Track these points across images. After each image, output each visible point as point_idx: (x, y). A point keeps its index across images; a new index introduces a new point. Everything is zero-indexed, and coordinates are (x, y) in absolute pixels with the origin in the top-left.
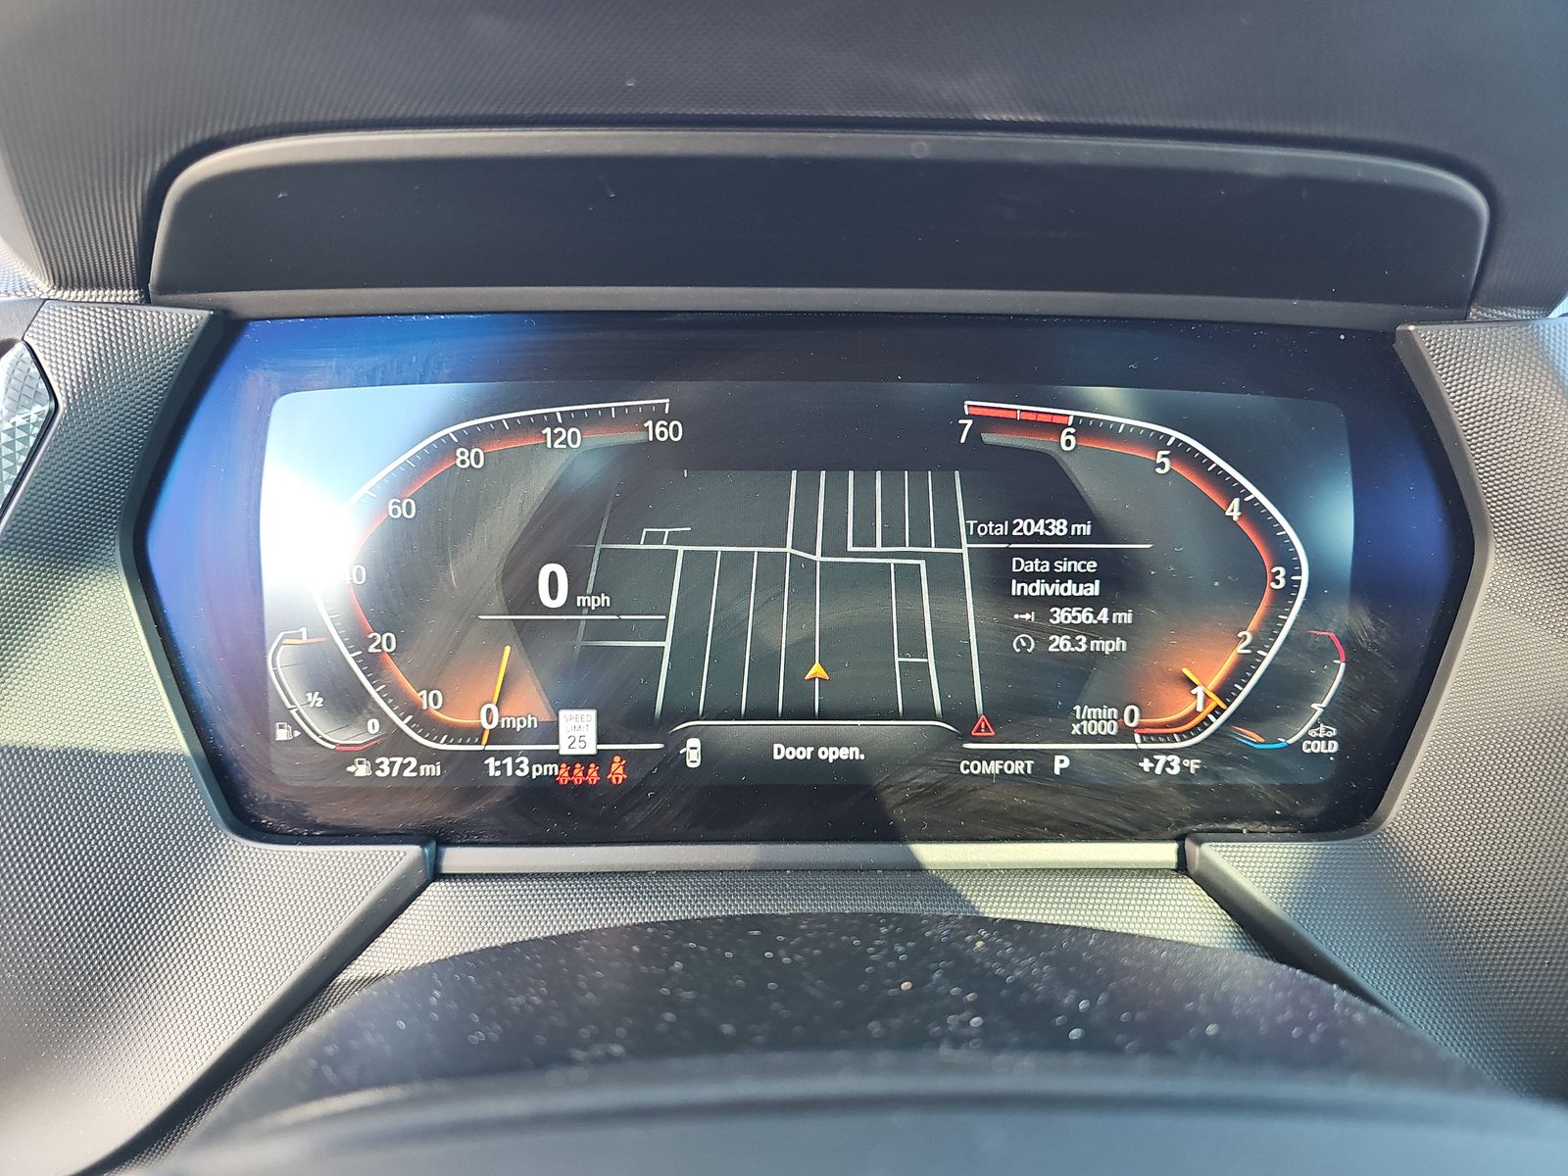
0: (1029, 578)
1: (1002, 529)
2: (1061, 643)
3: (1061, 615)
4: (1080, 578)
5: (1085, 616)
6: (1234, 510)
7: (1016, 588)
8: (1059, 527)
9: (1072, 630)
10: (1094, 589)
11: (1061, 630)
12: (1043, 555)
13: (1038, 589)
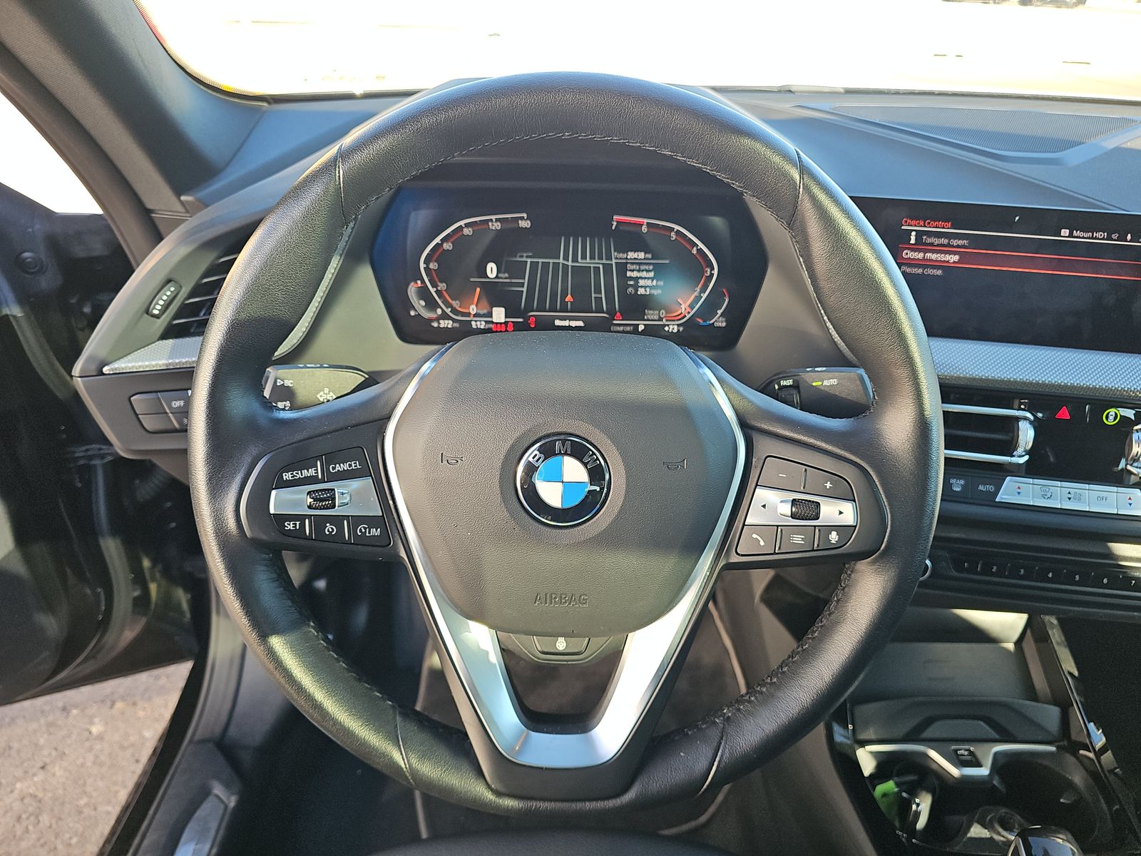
0: (633, 271)
1: (625, 256)
2: (642, 291)
3: (642, 282)
4: (648, 271)
5: (649, 283)
6: (694, 251)
7: (629, 274)
8: (642, 255)
9: (645, 287)
10: (652, 275)
11: (642, 287)
12: (637, 264)
13: (635, 274)
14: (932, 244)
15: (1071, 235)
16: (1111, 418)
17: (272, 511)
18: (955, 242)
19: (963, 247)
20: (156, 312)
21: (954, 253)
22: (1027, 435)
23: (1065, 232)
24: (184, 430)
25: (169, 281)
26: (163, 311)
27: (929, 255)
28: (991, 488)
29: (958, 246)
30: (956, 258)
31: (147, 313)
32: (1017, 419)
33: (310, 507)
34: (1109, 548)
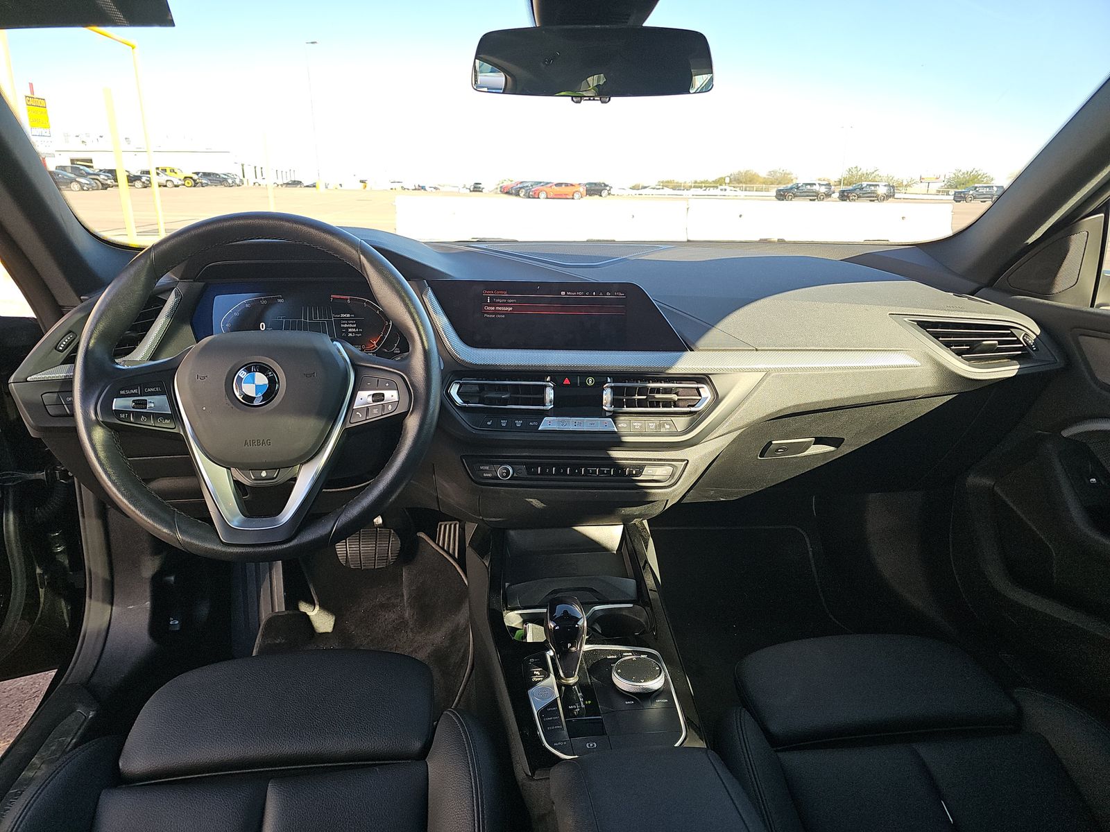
0: (344, 324)
1: (339, 316)
2: (350, 335)
3: (350, 330)
4: (352, 324)
5: (354, 330)
6: (378, 312)
7: (342, 326)
8: (348, 315)
9: (352, 333)
10: (355, 326)
11: (350, 332)
12: (346, 320)
13: (346, 326)
14: (499, 303)
15: (566, 294)
16: (590, 382)
17: (114, 408)
18: (510, 301)
19: (514, 303)
20: (61, 348)
21: (510, 306)
22: (550, 394)
23: (563, 293)
24: (72, 415)
25: (70, 332)
26: (65, 348)
27: (497, 308)
28: (536, 424)
29: (511, 303)
30: (511, 309)
31: (56, 349)
32: (546, 386)
33: (133, 408)
34: (608, 454)
